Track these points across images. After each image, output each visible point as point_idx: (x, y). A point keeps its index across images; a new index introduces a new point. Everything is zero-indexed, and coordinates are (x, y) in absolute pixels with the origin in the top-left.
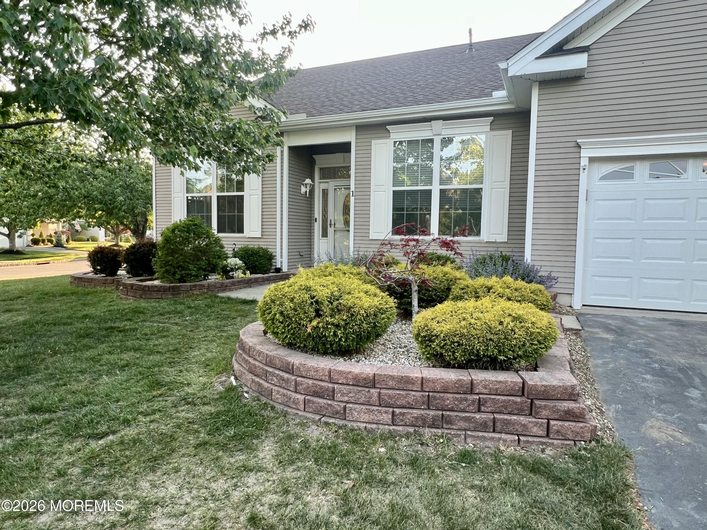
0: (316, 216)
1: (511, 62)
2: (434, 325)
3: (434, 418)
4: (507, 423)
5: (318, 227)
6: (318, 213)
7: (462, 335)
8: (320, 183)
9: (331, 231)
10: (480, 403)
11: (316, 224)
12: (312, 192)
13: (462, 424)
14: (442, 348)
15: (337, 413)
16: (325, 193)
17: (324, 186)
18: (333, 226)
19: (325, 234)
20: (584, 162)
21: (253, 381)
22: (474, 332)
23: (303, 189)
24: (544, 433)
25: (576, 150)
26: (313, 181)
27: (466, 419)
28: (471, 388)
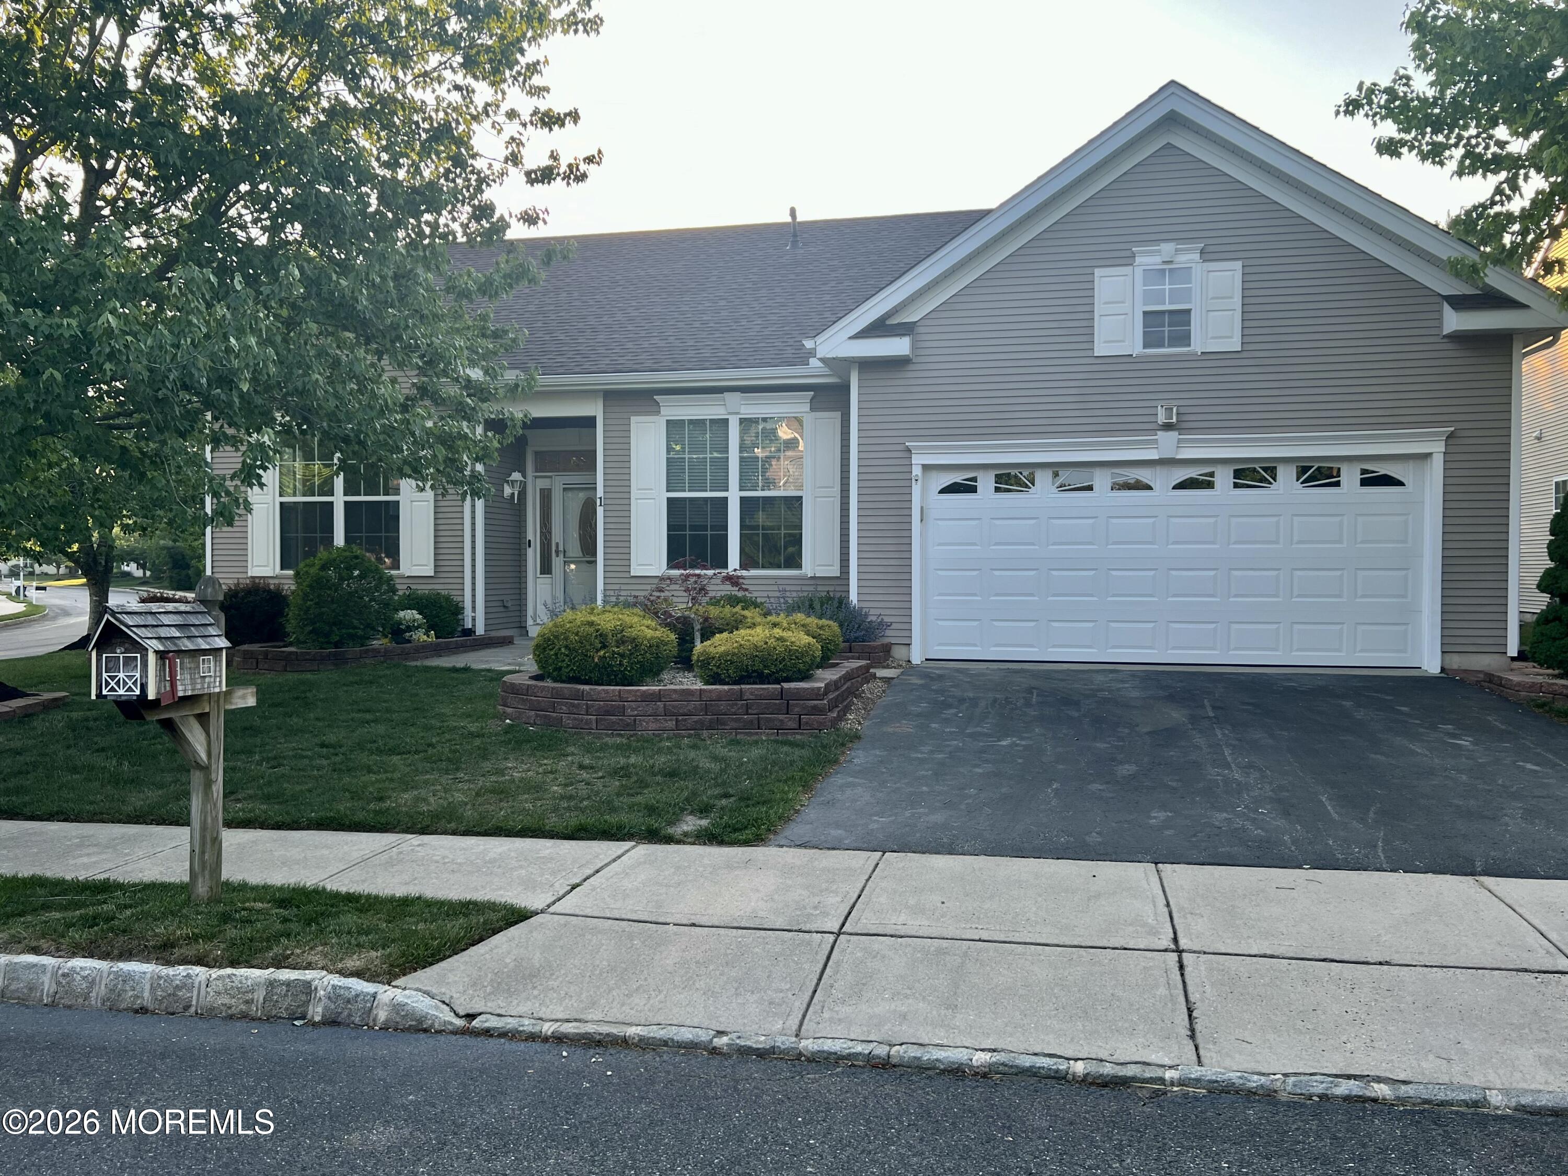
0: (530, 536)
1: (819, 340)
2: (712, 649)
3: (711, 721)
4: (770, 720)
5: (533, 557)
6: (532, 532)
7: (734, 654)
8: (536, 477)
9: (557, 562)
10: (748, 707)
11: (530, 552)
12: (523, 494)
13: (735, 725)
14: (718, 667)
15: (628, 725)
16: (546, 496)
17: (542, 483)
18: (561, 555)
19: (546, 568)
20: (917, 471)
21: (537, 716)
22: (743, 651)
23: (508, 491)
24: (795, 726)
25: (906, 455)
26: (524, 476)
27: (737, 720)
28: (741, 695)
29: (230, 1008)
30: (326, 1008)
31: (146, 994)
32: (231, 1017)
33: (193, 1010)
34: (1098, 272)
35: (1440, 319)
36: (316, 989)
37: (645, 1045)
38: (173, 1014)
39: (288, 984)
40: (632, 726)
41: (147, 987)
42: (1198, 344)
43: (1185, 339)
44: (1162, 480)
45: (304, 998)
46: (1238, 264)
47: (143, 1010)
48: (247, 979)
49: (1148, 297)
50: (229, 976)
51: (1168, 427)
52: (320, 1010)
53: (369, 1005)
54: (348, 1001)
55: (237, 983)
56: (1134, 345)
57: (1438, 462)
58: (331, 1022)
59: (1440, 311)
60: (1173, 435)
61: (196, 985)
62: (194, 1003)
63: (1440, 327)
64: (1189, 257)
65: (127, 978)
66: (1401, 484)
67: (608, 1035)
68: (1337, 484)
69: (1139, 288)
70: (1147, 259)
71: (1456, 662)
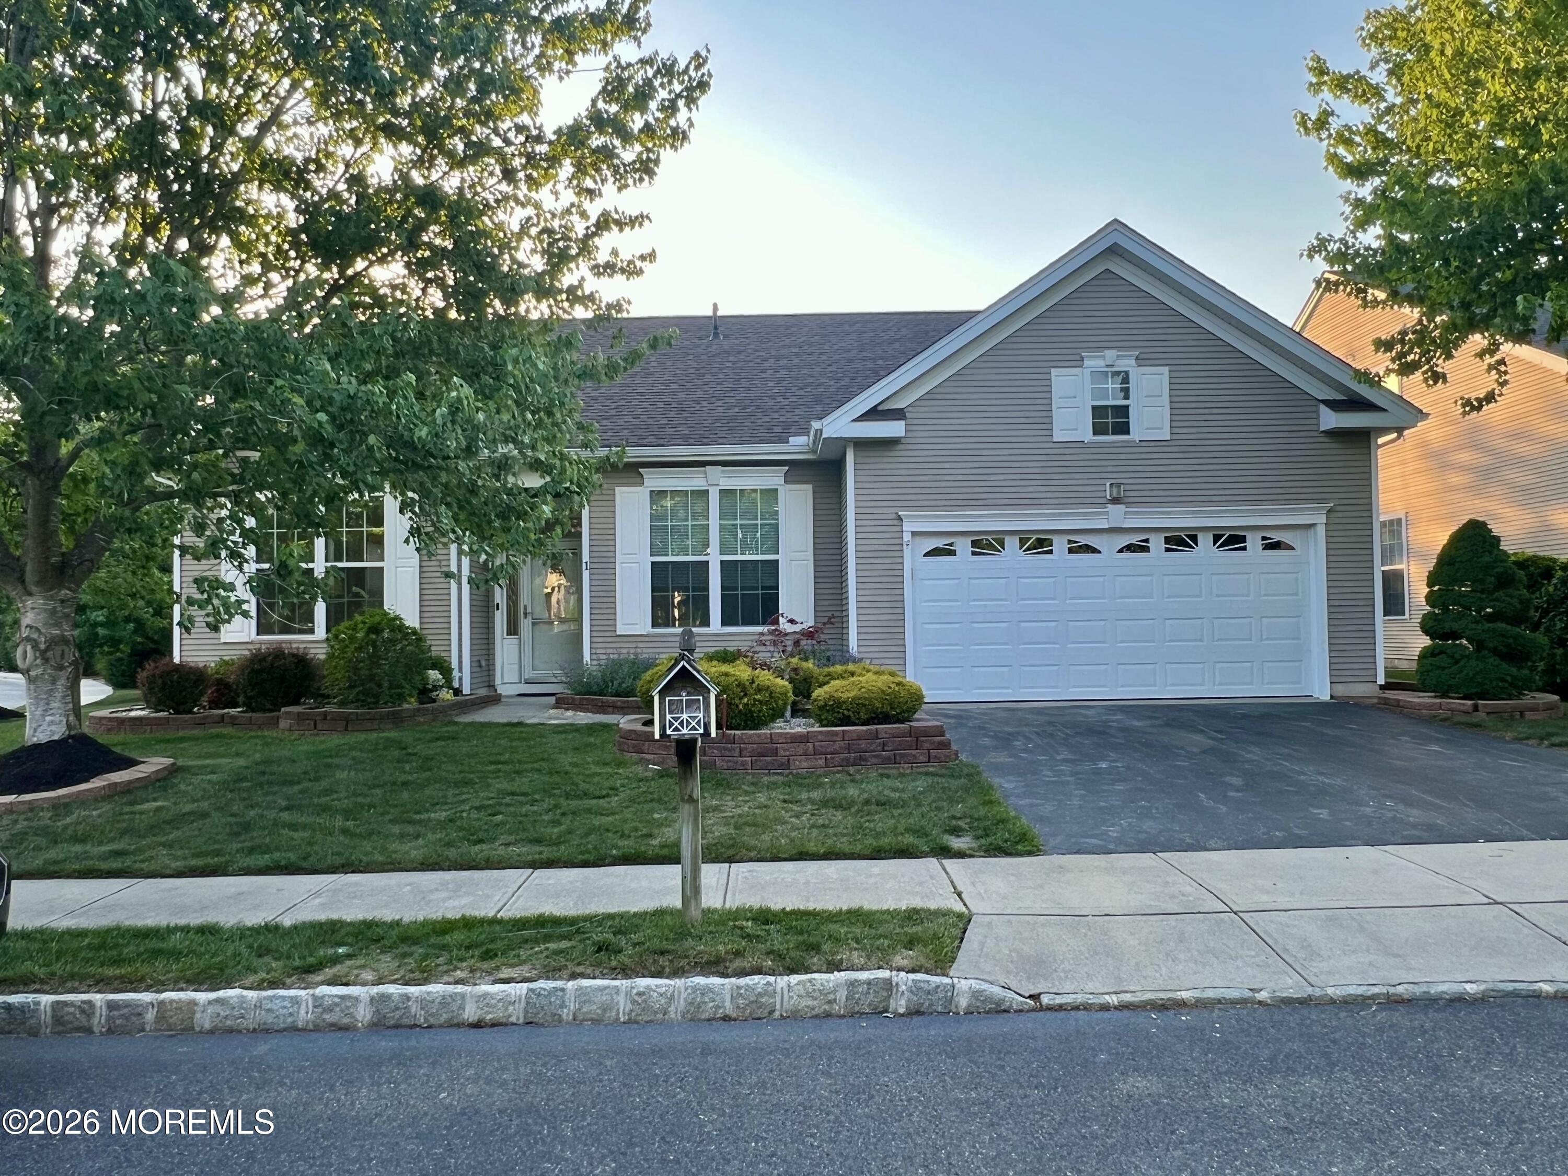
0: (498, 600)
3: (855, 758)
4: (905, 755)
5: (500, 619)
6: (500, 596)
9: (525, 625)
10: (884, 745)
11: (498, 614)
13: (874, 760)
15: (782, 764)
18: (532, 617)
19: (513, 629)
20: (907, 537)
22: (871, 695)
24: (927, 759)
25: (899, 523)
27: (875, 756)
28: (876, 735)
29: (813, 1009)
30: (909, 1000)
31: (728, 1004)
32: (816, 1016)
33: (777, 1014)
34: (1054, 372)
35: (1318, 418)
36: (897, 984)
37: (1201, 1004)
38: (759, 1019)
39: (869, 983)
40: (787, 765)
41: (728, 998)
42: (1136, 434)
43: (1124, 428)
44: (1109, 546)
45: (885, 994)
46: (1167, 368)
47: (726, 1019)
48: (828, 982)
49: (1095, 395)
50: (810, 981)
51: (1115, 501)
52: (903, 1002)
53: (949, 994)
54: (929, 993)
55: (818, 986)
56: (1087, 435)
57: (1321, 530)
58: (915, 1012)
59: (1317, 412)
60: (1122, 507)
61: (778, 990)
62: (778, 1007)
63: (1318, 425)
64: (1127, 363)
65: (708, 990)
66: (1293, 548)
67: (1168, 999)
68: (1244, 548)
69: (1088, 386)
70: (1094, 362)
71: (1341, 690)
